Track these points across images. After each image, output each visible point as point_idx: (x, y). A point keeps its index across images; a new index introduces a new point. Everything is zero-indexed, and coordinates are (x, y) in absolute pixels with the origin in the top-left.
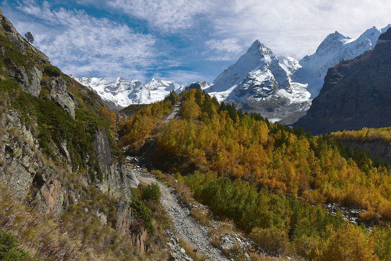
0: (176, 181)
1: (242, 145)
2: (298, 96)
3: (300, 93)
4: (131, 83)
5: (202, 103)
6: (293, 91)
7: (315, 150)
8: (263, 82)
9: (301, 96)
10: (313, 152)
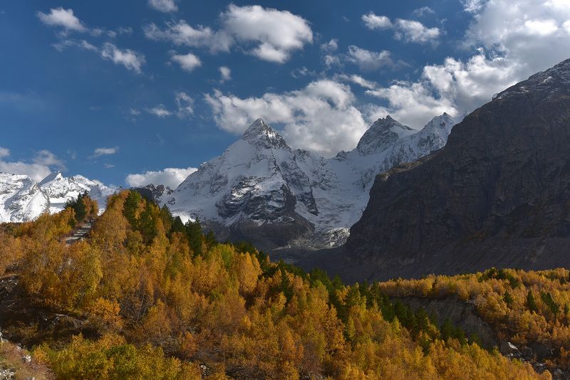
0: (29, 358)
1: (203, 296)
2: (329, 219)
3: (332, 215)
4: (10, 180)
5: (137, 216)
6: (319, 210)
7: (338, 306)
8: (268, 192)
9: (333, 222)
10: (334, 310)
